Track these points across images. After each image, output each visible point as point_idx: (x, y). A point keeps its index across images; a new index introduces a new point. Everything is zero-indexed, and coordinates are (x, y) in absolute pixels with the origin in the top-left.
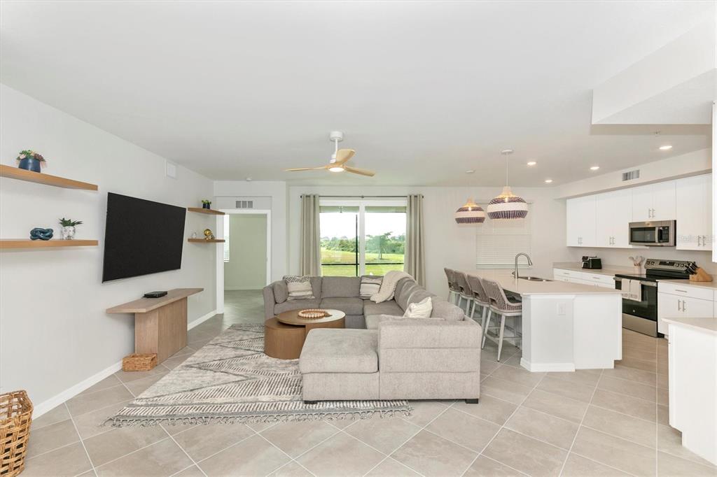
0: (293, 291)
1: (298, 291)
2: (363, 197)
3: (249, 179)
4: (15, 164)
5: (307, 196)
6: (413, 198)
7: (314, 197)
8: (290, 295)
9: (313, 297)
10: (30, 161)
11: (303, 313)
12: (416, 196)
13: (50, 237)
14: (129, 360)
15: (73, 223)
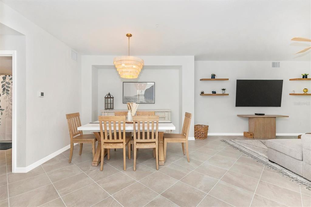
4: (210, 78)
10: (213, 76)
13: (215, 93)
14: (245, 133)
15: (224, 90)
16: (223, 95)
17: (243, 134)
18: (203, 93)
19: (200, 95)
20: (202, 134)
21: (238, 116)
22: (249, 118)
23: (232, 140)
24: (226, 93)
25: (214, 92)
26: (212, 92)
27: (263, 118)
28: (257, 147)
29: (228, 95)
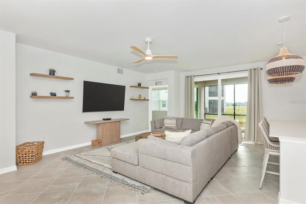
0: (166, 124)
1: (168, 124)
2: (219, 74)
3: (156, 71)
4: (48, 74)
5: (187, 77)
6: (253, 70)
7: (191, 76)
8: (164, 125)
9: (176, 128)
10: (52, 72)
11: (153, 134)
12: (255, 69)
13: (55, 95)
14: (93, 142)
15: (68, 91)
16: (67, 98)
17: (91, 142)
18: (36, 95)
19: (31, 97)
20: (32, 156)
21: (86, 123)
22: (97, 125)
23: (77, 155)
24: (70, 96)
25: (53, 93)
26: (51, 93)
27: (110, 123)
28: (103, 156)
29: (73, 98)
